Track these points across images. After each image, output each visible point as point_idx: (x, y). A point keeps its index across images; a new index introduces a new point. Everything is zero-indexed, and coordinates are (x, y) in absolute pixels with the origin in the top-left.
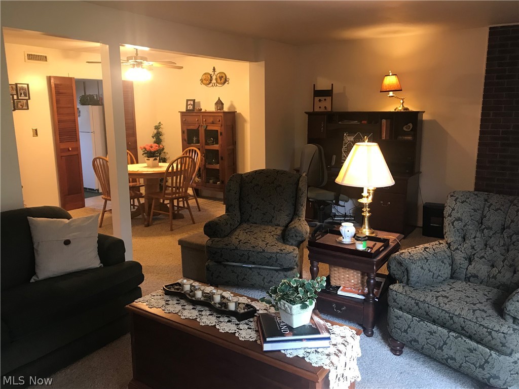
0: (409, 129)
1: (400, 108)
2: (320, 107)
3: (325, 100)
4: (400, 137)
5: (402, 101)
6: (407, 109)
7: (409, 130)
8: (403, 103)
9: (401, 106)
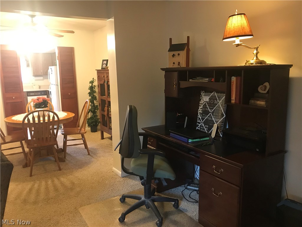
0: (265, 90)
1: (253, 61)
2: (174, 63)
3: (179, 54)
4: (253, 101)
5: (255, 52)
6: (262, 62)
7: (265, 92)
8: (257, 54)
9: (255, 58)
